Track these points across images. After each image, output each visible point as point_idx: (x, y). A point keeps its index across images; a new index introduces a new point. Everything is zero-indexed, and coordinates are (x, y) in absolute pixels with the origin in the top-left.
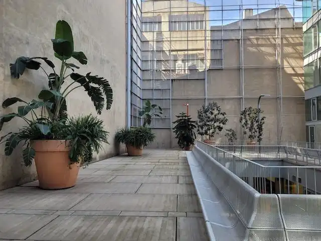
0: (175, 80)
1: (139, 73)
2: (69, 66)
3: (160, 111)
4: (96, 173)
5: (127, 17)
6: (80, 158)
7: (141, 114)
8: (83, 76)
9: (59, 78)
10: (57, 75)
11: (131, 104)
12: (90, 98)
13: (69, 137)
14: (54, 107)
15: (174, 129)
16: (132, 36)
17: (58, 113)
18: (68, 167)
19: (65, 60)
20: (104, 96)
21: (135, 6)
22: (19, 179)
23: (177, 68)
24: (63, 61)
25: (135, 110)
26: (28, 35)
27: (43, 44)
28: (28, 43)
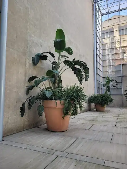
0: (124, 64)
1: (101, 62)
2: (62, 56)
3: (117, 83)
4: (78, 122)
5: (93, 30)
6: (70, 113)
7: (104, 86)
8: (71, 61)
9: (57, 64)
10: (56, 63)
11: (97, 81)
12: (75, 75)
13: (63, 98)
14: (55, 81)
15: (125, 95)
16: (96, 41)
17: (57, 84)
18: (63, 118)
19: (60, 53)
20: (83, 73)
21: (98, 25)
22: (37, 123)
23: (125, 57)
24: (59, 54)
25: (99, 84)
26: (41, 41)
27: (49, 46)
28: (41, 46)
